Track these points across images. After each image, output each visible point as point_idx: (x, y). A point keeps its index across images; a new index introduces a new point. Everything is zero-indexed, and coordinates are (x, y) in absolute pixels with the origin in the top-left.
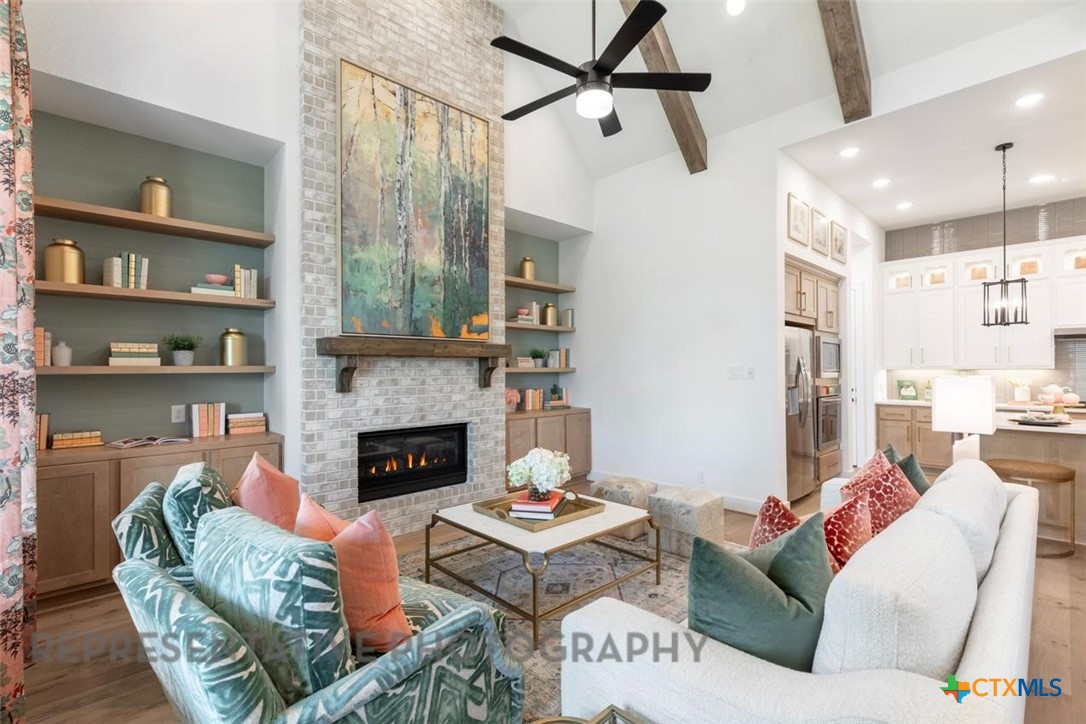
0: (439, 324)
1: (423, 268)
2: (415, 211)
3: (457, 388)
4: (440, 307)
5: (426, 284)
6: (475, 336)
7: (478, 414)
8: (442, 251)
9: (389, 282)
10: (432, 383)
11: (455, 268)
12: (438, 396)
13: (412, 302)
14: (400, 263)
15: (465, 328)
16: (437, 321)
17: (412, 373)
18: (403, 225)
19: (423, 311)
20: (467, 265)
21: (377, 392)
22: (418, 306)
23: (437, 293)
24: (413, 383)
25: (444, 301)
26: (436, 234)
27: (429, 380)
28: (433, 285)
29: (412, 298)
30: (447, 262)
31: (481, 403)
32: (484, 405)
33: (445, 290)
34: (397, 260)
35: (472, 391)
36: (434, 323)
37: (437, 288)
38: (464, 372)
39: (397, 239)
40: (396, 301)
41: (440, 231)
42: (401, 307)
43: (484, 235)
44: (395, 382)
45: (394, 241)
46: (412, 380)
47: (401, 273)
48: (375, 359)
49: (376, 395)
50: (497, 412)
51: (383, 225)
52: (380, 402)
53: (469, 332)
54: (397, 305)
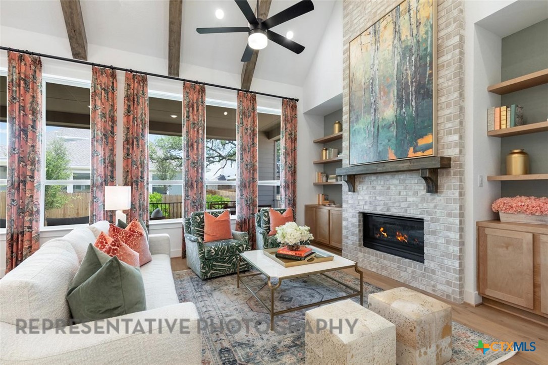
0: (393, 151)
1: (383, 119)
2: (380, 88)
3: (411, 193)
4: (394, 140)
5: (385, 129)
6: (420, 154)
7: (429, 214)
8: (395, 103)
9: (367, 135)
10: (393, 189)
11: (404, 110)
12: (398, 198)
13: (378, 142)
14: (372, 123)
15: (411, 149)
16: (392, 149)
17: (382, 183)
18: (373, 101)
19: (384, 146)
20: (413, 104)
21: (366, 192)
22: (381, 143)
23: (392, 132)
24: (382, 188)
25: (396, 135)
26: (392, 95)
27: (392, 187)
28: (389, 128)
29: (378, 140)
30: (399, 109)
31: (432, 205)
32: (435, 207)
33: (397, 128)
34: (371, 122)
35: (423, 195)
36: (390, 151)
37: (392, 129)
38: (416, 181)
39: (370, 110)
40: (370, 144)
41: (394, 91)
42: (372, 147)
43: (428, 72)
44: (374, 188)
45: (369, 113)
46: (382, 186)
47: (372, 128)
48: (365, 176)
49: (365, 194)
50: (449, 215)
51: (365, 107)
52: (367, 198)
53: (415, 151)
54: (370, 146)
